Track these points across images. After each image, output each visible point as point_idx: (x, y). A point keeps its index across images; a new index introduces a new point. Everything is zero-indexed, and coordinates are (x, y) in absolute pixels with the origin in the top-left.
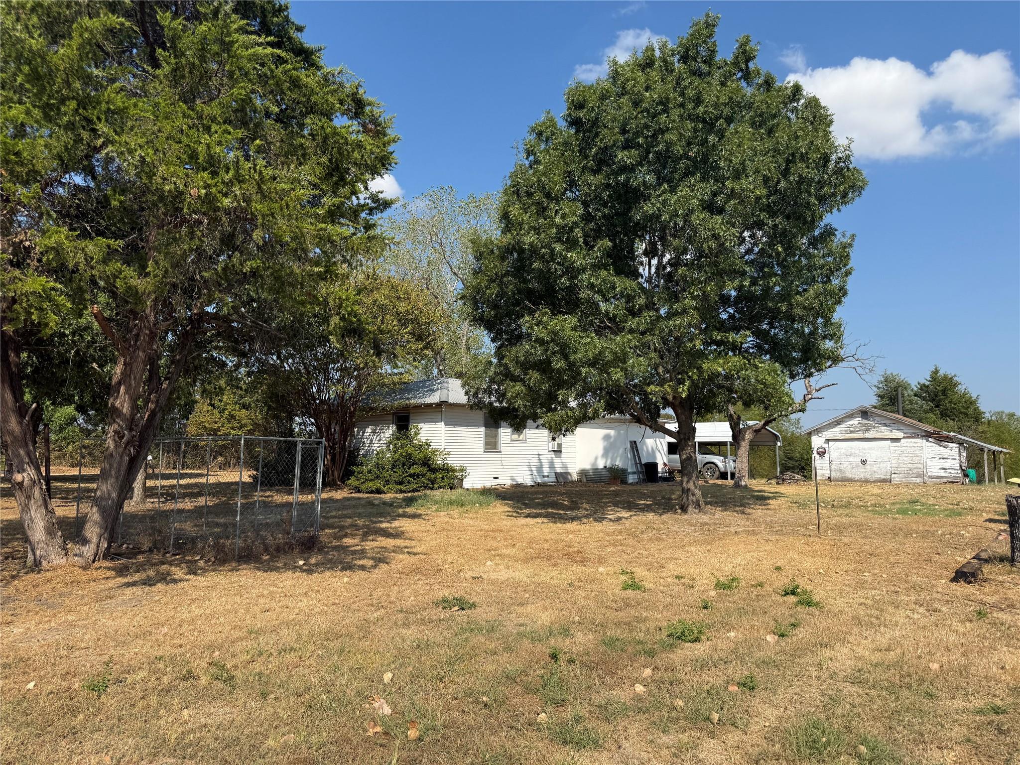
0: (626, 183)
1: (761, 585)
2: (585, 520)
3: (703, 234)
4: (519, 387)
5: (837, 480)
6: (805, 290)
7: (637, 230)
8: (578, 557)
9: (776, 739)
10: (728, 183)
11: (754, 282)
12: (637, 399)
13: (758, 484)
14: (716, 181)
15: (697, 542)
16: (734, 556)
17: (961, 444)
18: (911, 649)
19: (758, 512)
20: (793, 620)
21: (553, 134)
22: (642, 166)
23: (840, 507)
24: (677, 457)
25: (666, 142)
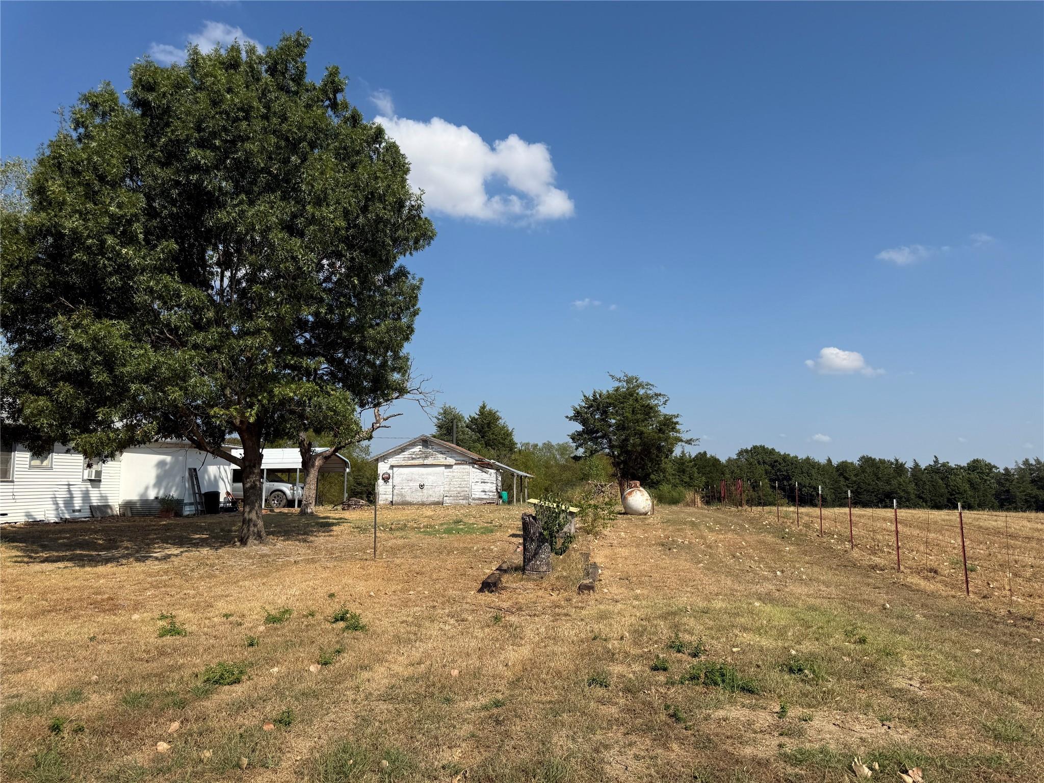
0: (198, 185)
1: (312, 614)
2: (124, 561)
3: (281, 254)
4: (42, 402)
5: (398, 504)
6: (378, 324)
7: (211, 237)
8: (110, 605)
9: (306, 772)
10: (308, 207)
11: (330, 310)
12: (199, 421)
13: (324, 511)
14: (297, 202)
15: (253, 576)
16: (289, 586)
17: (498, 470)
18: (438, 659)
19: (320, 540)
20: (338, 647)
21: (112, 110)
22: (219, 170)
23: (397, 530)
24: (240, 485)
25: (246, 151)
